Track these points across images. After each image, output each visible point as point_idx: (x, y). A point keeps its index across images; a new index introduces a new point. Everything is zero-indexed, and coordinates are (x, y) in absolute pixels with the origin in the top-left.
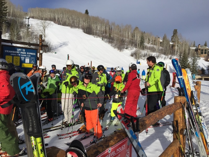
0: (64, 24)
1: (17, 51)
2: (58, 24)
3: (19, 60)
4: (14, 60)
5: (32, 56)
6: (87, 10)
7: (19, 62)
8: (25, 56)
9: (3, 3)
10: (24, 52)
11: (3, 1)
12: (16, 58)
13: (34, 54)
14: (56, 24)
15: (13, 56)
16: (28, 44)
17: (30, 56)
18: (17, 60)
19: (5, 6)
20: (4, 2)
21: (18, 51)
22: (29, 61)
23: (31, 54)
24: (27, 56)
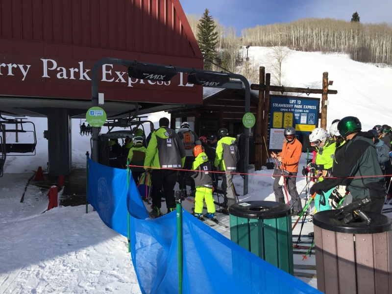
0: (309, 48)
1: (289, 104)
2: (297, 50)
3: (291, 119)
4: (285, 119)
5: (311, 111)
6: (356, 13)
7: (291, 122)
8: (301, 111)
9: (211, 27)
10: (300, 105)
11: (211, 25)
12: (288, 115)
13: (315, 108)
14: (293, 50)
15: (284, 112)
16: (306, 91)
17: (307, 111)
18: (288, 118)
19: (214, 31)
20: (213, 26)
21: (291, 104)
22: (305, 119)
23: (310, 107)
24: (303, 112)
